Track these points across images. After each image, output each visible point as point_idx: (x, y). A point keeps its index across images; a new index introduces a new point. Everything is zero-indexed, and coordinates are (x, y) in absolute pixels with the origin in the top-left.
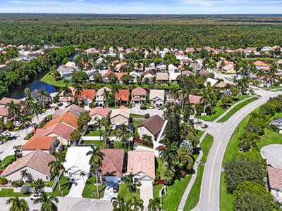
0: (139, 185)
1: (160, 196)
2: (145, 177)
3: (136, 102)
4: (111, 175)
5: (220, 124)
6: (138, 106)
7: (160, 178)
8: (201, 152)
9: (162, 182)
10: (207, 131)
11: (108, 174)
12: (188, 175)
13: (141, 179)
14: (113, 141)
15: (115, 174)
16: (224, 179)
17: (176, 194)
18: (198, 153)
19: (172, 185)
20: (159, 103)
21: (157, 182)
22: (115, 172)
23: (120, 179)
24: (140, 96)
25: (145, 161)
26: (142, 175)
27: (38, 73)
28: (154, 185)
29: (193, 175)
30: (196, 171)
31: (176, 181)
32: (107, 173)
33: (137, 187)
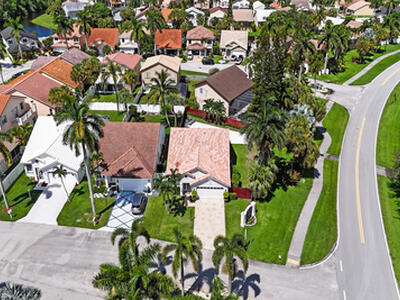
0: (194, 199)
1: (243, 224)
2: (206, 180)
3: (195, 52)
4: (130, 175)
5: (358, 88)
6: (198, 59)
7: (240, 184)
8: (326, 135)
9: (247, 194)
10: (334, 99)
11: (122, 174)
12: (303, 180)
13: (197, 185)
14: (144, 113)
15: (137, 174)
16: (387, 191)
17: (279, 220)
18: (322, 138)
19: (268, 199)
20: (237, 54)
21: (235, 193)
22: (140, 169)
23: (149, 185)
24: (203, 40)
25: (207, 147)
26: (199, 176)
27: (30, 12)
28: (228, 200)
29: (315, 180)
30: (321, 171)
31: (278, 192)
32: (121, 171)
33: (190, 204)
